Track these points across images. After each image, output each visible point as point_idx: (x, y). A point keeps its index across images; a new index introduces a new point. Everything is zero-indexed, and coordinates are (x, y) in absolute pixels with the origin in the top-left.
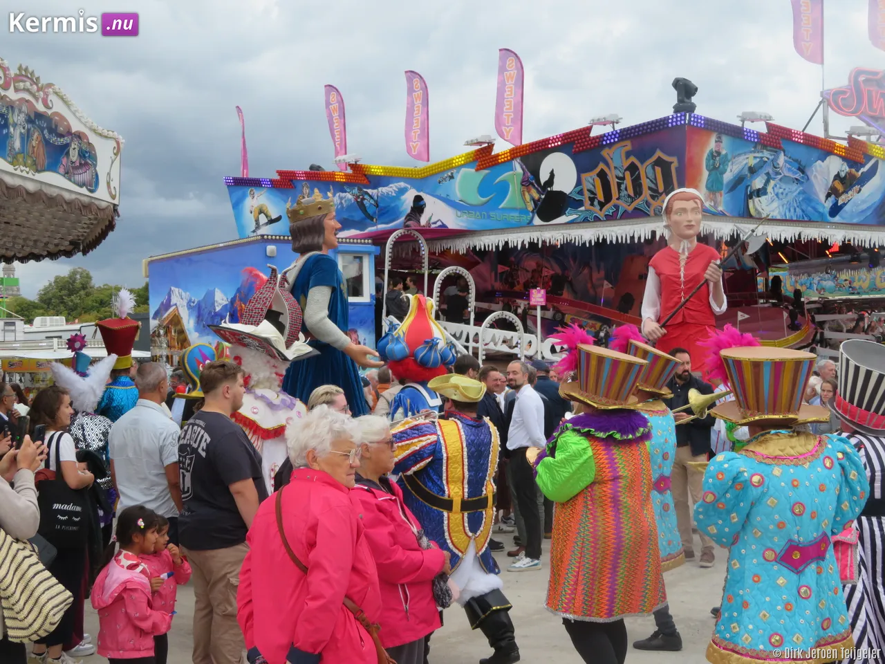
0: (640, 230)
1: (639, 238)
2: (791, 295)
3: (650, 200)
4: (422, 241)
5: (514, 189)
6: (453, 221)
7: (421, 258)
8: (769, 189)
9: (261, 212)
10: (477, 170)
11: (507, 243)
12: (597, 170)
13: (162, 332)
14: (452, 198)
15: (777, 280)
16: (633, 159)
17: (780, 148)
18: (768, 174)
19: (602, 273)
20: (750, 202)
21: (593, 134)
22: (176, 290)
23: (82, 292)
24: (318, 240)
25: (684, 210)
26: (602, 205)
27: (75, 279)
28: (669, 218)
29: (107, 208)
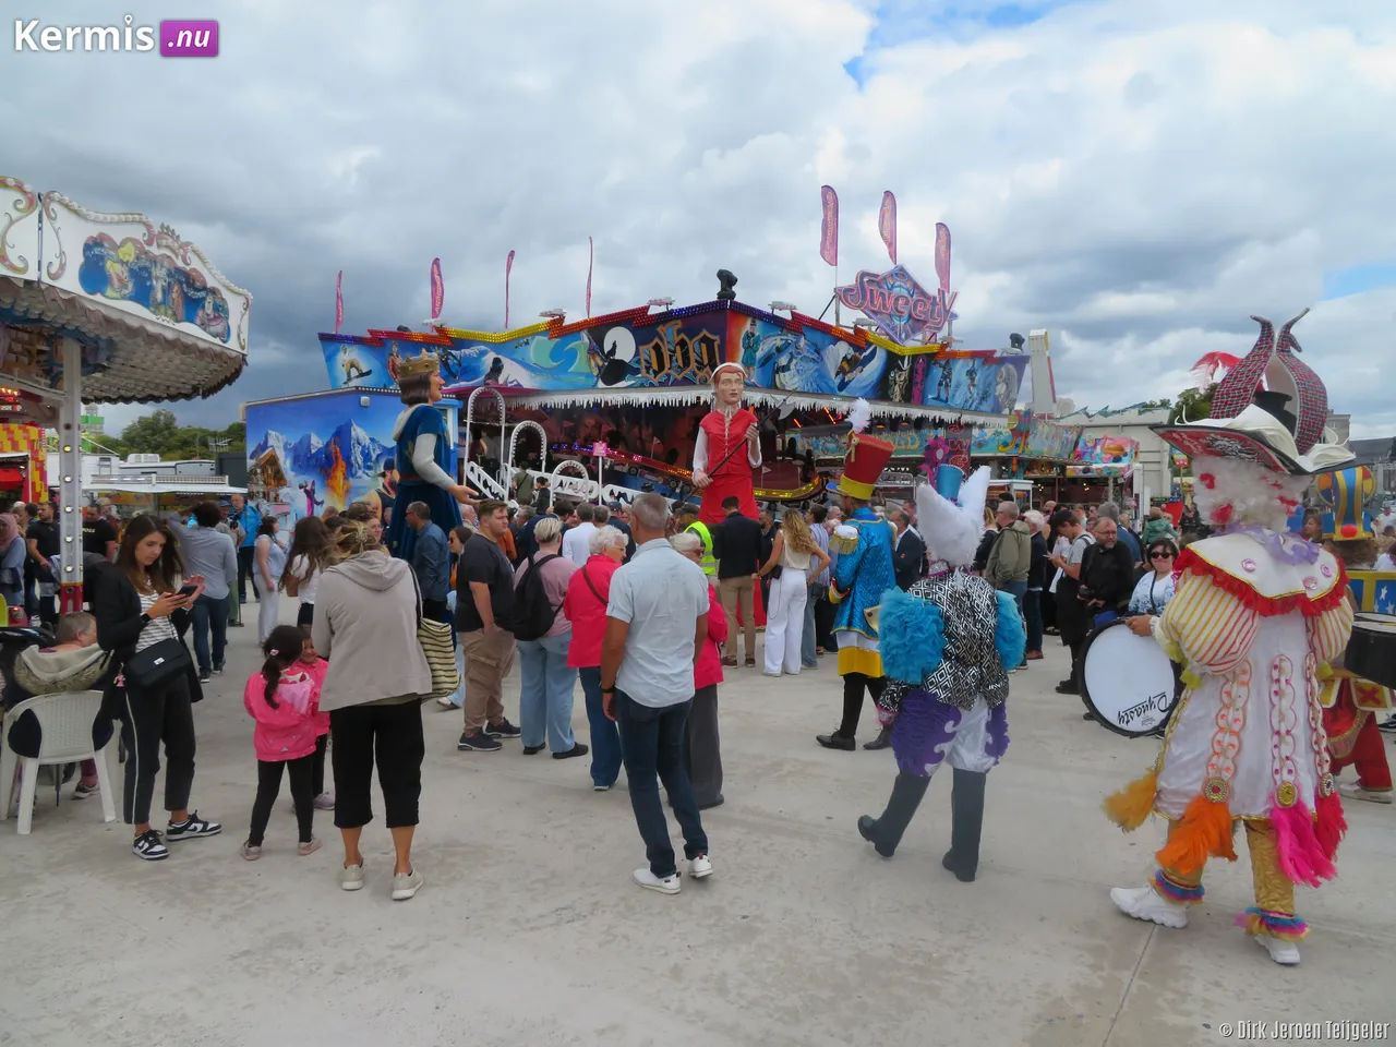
0: (688, 396)
1: (687, 402)
2: (804, 454)
3: (697, 371)
4: (500, 397)
5: (582, 355)
6: (526, 380)
7: (499, 412)
8: (792, 366)
9: (352, 366)
10: (550, 339)
11: (574, 402)
12: (653, 343)
13: (259, 471)
14: (526, 361)
15: (793, 441)
16: (683, 336)
17: (802, 333)
18: (791, 353)
19: (650, 430)
20: (777, 376)
21: (649, 313)
22: (273, 433)
23: (166, 432)
24: (424, 393)
25: (729, 381)
26: (656, 373)
27: (159, 420)
28: (717, 386)
29: (237, 357)
